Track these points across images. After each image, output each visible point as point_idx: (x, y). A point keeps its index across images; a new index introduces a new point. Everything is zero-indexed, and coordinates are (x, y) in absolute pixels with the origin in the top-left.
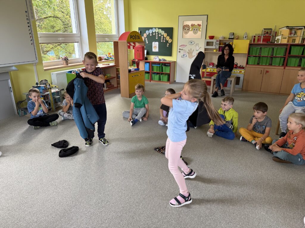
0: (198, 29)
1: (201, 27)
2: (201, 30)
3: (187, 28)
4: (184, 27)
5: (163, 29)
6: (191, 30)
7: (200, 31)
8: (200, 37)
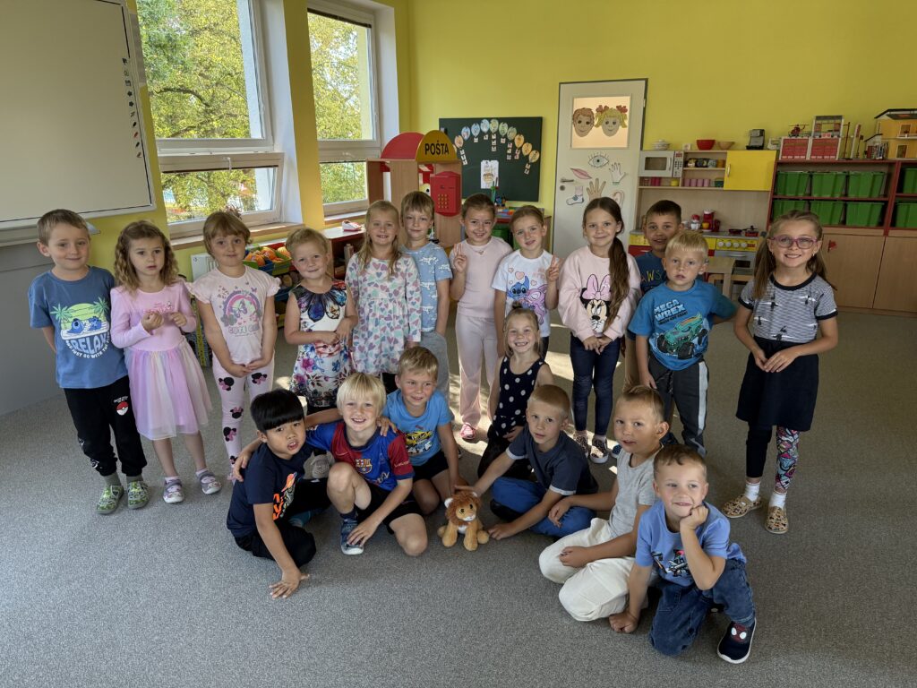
0: (618, 121)
1: (627, 113)
3: (585, 119)
4: (576, 115)
5: (511, 122)
6: (596, 123)
7: (624, 126)
8: (625, 146)
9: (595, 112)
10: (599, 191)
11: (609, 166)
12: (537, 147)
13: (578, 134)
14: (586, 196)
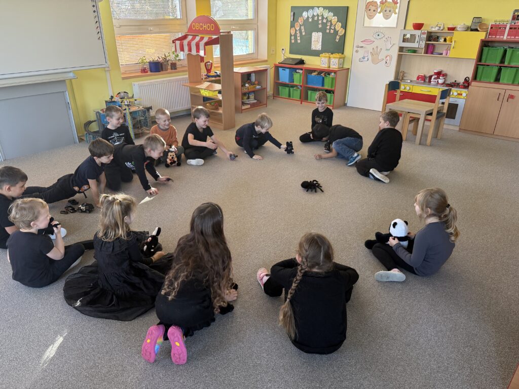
0: (392, 10)
1: (398, 5)
2: (397, 11)
3: (373, 8)
5: (330, 9)
6: (379, 11)
8: (395, 26)
9: (379, 4)
10: (378, 54)
11: (384, 39)
12: (345, 27)
13: (368, 18)
14: (370, 57)
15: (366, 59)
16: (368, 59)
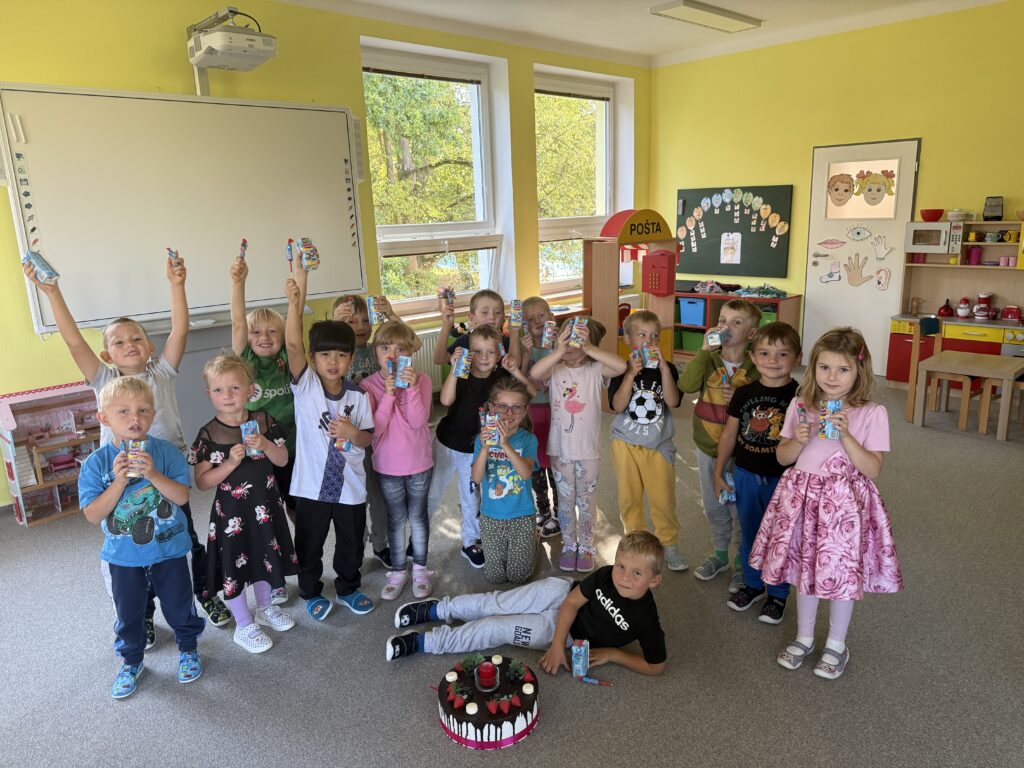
0: (883, 188)
1: (895, 179)
2: (894, 189)
3: (843, 187)
4: (832, 182)
5: (756, 191)
6: (856, 190)
7: (891, 194)
8: (892, 216)
9: (855, 178)
10: (860, 268)
11: (871, 239)
12: (787, 216)
13: (834, 203)
14: (844, 273)
15: (836, 277)
16: (840, 277)
